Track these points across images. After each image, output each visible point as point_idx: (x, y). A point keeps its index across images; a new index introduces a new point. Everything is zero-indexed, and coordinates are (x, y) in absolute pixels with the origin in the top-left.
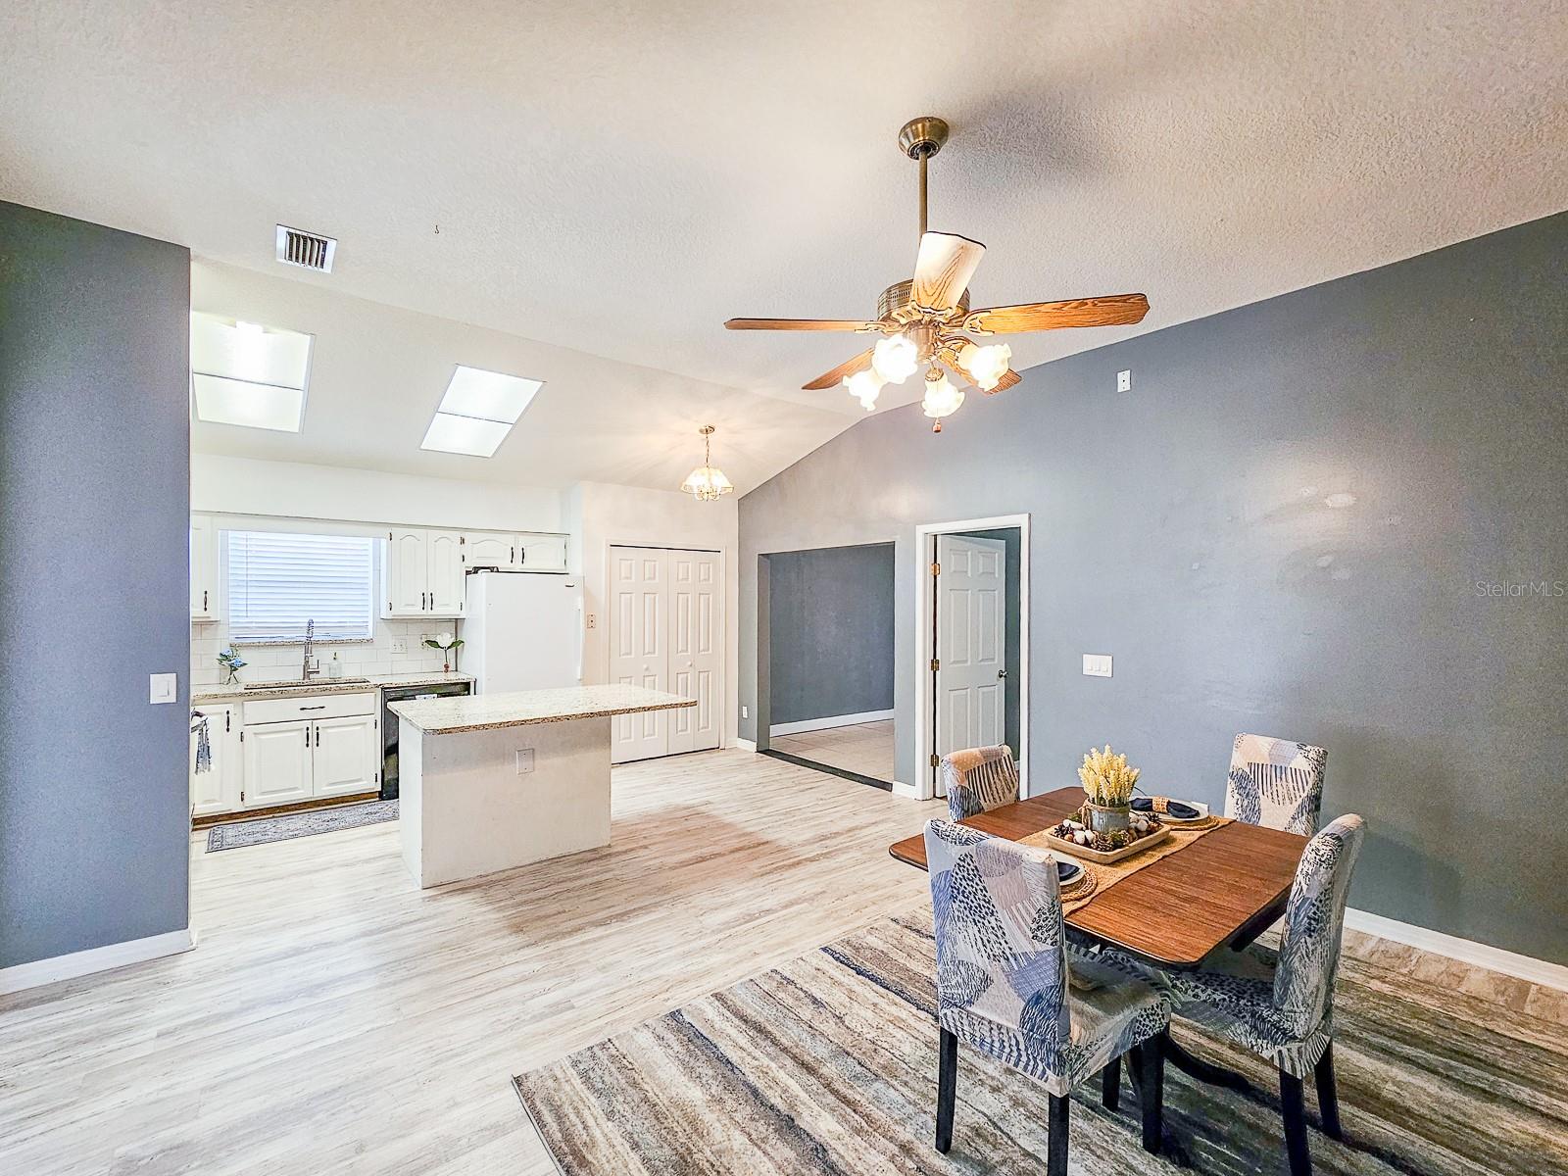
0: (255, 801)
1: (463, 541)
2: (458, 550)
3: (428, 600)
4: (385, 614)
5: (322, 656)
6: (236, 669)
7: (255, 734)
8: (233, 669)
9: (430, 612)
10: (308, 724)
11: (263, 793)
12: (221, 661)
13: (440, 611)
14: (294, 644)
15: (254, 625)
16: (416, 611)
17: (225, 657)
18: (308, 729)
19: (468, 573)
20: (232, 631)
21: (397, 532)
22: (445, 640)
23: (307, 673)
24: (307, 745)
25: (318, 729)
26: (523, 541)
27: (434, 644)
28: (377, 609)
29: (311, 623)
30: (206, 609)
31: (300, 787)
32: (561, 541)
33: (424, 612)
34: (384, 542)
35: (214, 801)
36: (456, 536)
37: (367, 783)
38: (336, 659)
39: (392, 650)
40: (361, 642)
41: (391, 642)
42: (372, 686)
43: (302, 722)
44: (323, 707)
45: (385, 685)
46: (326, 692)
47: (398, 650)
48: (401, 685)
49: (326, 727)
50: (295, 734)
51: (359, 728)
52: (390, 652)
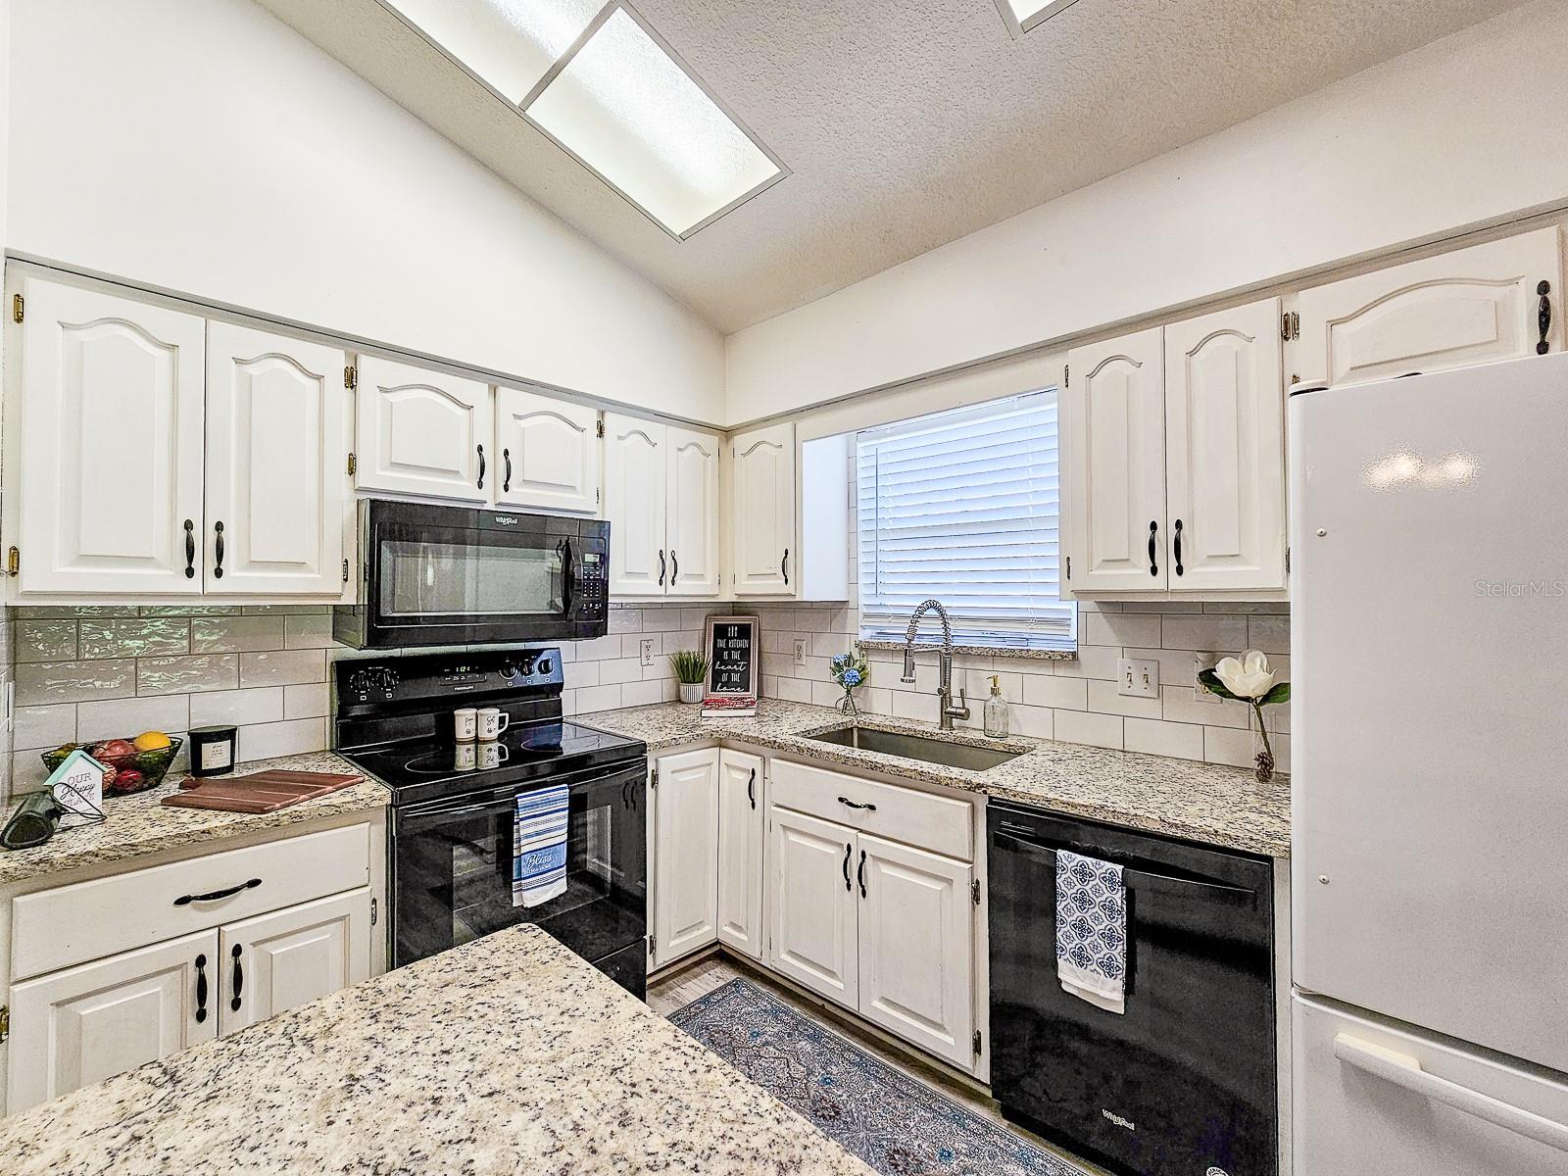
0: (782, 962)
1: (1291, 330)
2: (1273, 362)
5: (970, 678)
9: (1177, 582)
10: (848, 836)
11: (791, 954)
12: (834, 672)
13: (1209, 577)
16: (1135, 577)
17: (839, 667)
18: (848, 847)
20: (865, 622)
21: (1081, 358)
23: (947, 717)
24: (849, 887)
25: (863, 854)
27: (1216, 684)
30: (786, 582)
31: (839, 975)
33: (1158, 583)
35: (739, 928)
36: (1265, 314)
37: (953, 1043)
38: (994, 692)
39: (1122, 686)
40: (1054, 660)
41: (1118, 664)
42: (961, 785)
43: (843, 828)
44: (872, 808)
45: (991, 789)
46: (877, 774)
47: (1138, 687)
48: (1029, 801)
49: (880, 859)
50: (833, 852)
51: (937, 886)
52: (1119, 692)
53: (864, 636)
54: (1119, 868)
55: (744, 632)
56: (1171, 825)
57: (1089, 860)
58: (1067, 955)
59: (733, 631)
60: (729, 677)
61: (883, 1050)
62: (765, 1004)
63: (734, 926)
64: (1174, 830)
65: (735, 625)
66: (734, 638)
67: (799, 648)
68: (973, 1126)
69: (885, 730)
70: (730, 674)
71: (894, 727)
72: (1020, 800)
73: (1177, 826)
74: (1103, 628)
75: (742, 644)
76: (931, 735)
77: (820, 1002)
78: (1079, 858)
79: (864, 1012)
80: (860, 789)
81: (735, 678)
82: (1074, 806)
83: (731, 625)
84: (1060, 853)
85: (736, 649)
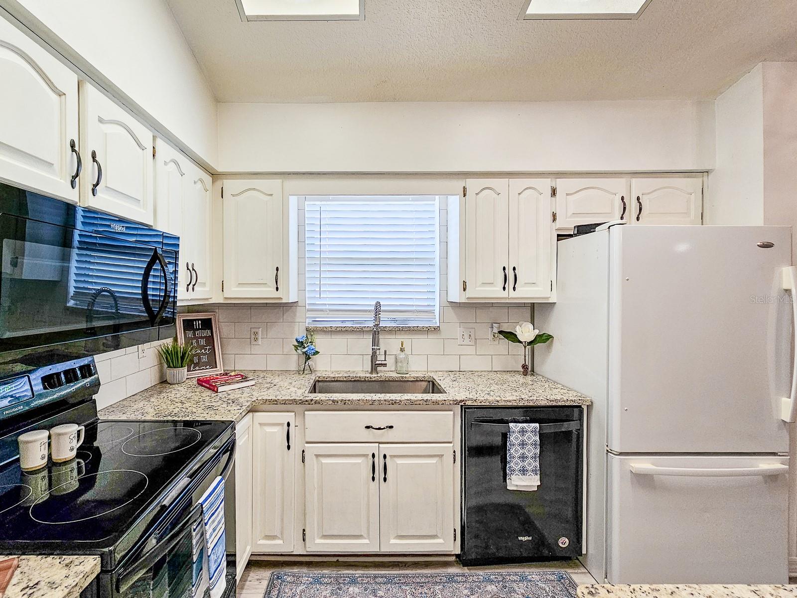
0: (318, 545)
1: (554, 192)
2: (546, 204)
3: (510, 278)
4: (456, 295)
5: (390, 344)
6: (309, 358)
7: (317, 456)
8: (308, 358)
9: (513, 294)
10: (374, 448)
11: (325, 537)
12: (296, 348)
13: (525, 292)
14: (361, 331)
15: (327, 307)
16: (495, 292)
17: (301, 344)
18: (373, 456)
19: (560, 237)
20: (309, 314)
21: (473, 184)
22: (526, 332)
23: (375, 367)
24: (373, 479)
25: (385, 456)
26: (638, 186)
27: (511, 336)
28: (445, 290)
29: (378, 305)
30: (277, 289)
31: (365, 536)
32: (696, 182)
33: (504, 294)
34: (454, 201)
35: (274, 537)
36: (545, 184)
37: (443, 542)
38: (402, 350)
39: (460, 341)
40: (428, 331)
41: (458, 331)
42: (451, 402)
43: (367, 444)
44: (391, 427)
45: (468, 401)
46: (396, 406)
47: (467, 341)
48: (488, 404)
49: (395, 456)
50: (360, 461)
51: (433, 461)
52: (458, 344)
53: (308, 323)
54: (537, 425)
55: (207, 324)
56: (551, 401)
57: (525, 425)
58: (517, 472)
59: (197, 324)
60: (199, 359)
61: (388, 567)
62: (306, 579)
63: (268, 537)
64: (552, 403)
65: (198, 320)
66: (199, 329)
67: (256, 334)
68: (460, 579)
69: (339, 379)
70: (199, 356)
71: (345, 377)
72: (484, 404)
73: (553, 401)
74: (451, 314)
75: (207, 333)
76: (371, 378)
77: (335, 559)
78: (520, 425)
79: (385, 549)
80: (379, 418)
81: (204, 359)
82: (510, 401)
83: (195, 320)
84: (511, 425)
85: (202, 338)
